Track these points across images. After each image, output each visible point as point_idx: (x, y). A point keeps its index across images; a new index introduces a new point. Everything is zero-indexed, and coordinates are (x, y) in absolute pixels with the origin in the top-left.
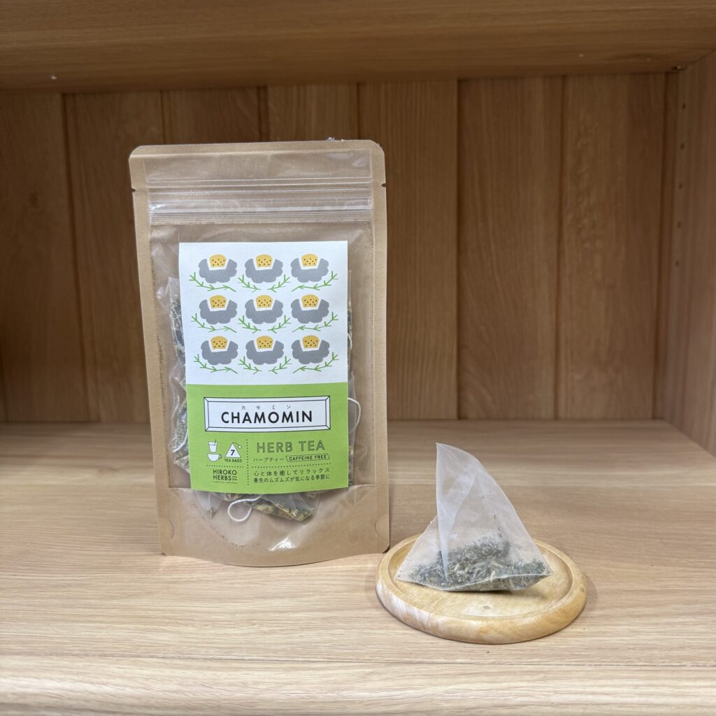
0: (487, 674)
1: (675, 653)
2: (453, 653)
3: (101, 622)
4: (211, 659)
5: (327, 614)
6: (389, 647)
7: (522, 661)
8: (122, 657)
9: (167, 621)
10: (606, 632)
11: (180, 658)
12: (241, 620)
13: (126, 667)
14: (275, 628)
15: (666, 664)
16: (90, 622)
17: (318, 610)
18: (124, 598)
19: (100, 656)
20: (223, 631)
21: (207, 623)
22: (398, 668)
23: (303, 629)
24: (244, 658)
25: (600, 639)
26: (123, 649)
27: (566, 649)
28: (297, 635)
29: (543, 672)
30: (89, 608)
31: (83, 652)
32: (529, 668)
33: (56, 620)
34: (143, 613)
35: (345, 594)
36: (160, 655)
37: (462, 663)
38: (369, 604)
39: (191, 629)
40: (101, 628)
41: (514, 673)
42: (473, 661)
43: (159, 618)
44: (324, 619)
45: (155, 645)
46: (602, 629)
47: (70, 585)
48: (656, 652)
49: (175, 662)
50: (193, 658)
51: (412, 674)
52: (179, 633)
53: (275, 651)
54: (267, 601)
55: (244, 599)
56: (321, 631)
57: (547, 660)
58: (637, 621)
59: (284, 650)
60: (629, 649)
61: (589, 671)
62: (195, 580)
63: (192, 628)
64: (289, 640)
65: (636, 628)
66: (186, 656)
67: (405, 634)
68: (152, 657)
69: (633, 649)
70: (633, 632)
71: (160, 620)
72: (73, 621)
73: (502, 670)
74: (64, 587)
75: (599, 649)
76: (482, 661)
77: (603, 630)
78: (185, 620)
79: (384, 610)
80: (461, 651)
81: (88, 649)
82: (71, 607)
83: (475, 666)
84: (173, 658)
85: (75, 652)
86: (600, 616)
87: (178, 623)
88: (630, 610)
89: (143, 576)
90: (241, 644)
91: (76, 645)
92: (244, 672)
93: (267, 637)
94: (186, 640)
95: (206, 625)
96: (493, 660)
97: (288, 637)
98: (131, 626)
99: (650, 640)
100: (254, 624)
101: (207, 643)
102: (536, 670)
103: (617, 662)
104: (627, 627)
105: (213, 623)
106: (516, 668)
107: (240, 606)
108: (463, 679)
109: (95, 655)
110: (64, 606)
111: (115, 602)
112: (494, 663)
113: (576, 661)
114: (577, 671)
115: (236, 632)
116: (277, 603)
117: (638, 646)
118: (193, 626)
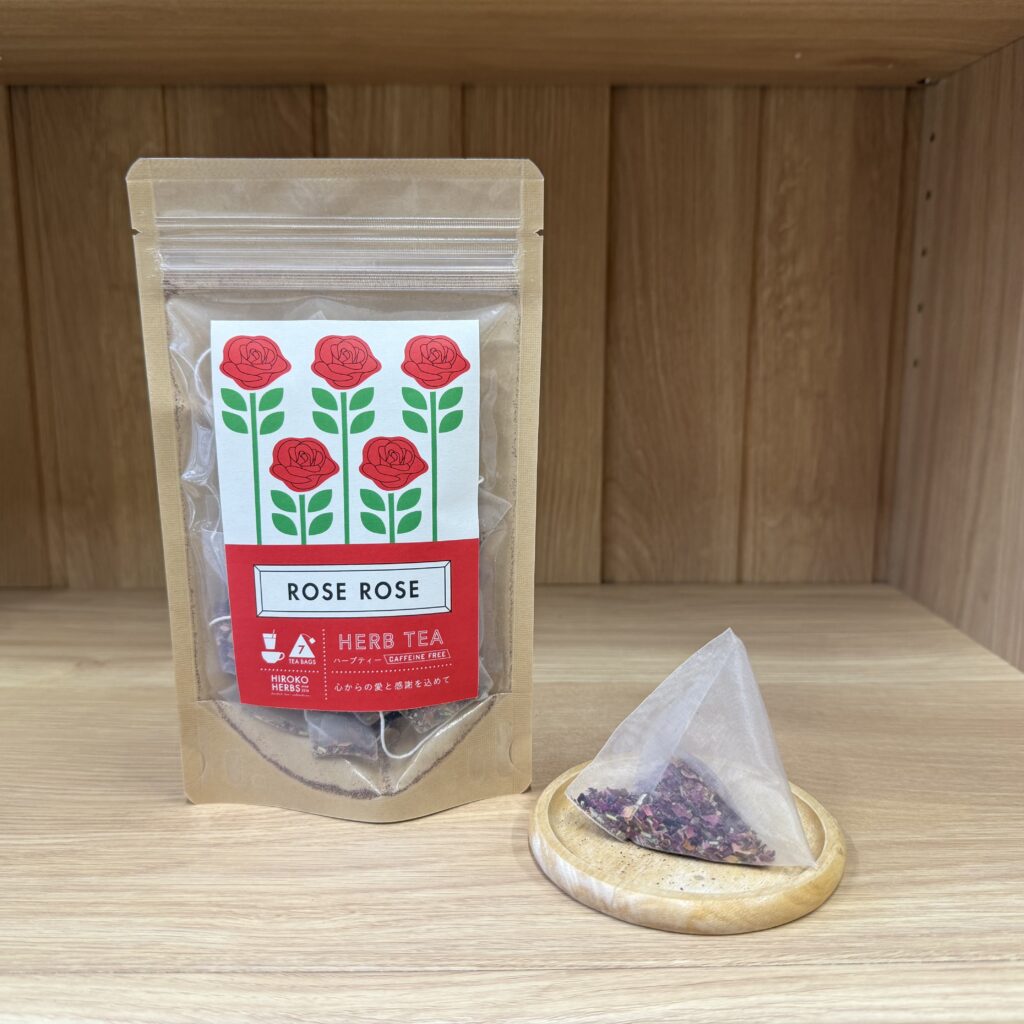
0: (724, 983)
1: (990, 940)
2: (666, 950)
3: (108, 914)
4: (295, 973)
5: (463, 893)
6: (567, 943)
7: (771, 960)
8: (151, 973)
9: (215, 909)
10: (881, 910)
11: (244, 972)
12: (333, 906)
13: (159, 990)
14: (387, 918)
15: (980, 958)
16: (93, 914)
17: (449, 886)
18: (141, 872)
19: (115, 972)
20: (307, 925)
21: (280, 912)
22: (588, 978)
23: (430, 918)
24: (346, 969)
25: (876, 920)
26: (151, 961)
27: (832, 940)
28: (424, 928)
29: (805, 977)
30: (86, 891)
31: (87, 968)
32: (783, 971)
33: (35, 914)
34: (174, 897)
35: (484, 858)
36: (213, 968)
37: (682, 967)
38: (525, 874)
39: (255, 923)
40: (110, 925)
41: (762, 980)
42: (699, 963)
43: (202, 905)
44: (459, 900)
45: (201, 951)
46: (875, 904)
47: (53, 853)
48: (960, 940)
49: (237, 978)
50: (267, 972)
51: (609, 987)
52: (238, 929)
53: (395, 957)
54: (368, 873)
55: (331, 870)
56: (460, 921)
57: (805, 957)
58: (922, 890)
59: (407, 954)
60: (922, 935)
61: (873, 974)
62: (249, 840)
63: (256, 921)
64: (412, 937)
65: (924, 902)
66: (255, 968)
67: (587, 922)
68: (200, 972)
69: (928, 936)
70: (922, 908)
71: (204, 908)
72: (63, 914)
73: (745, 976)
74: (43, 856)
75: (879, 937)
76: (713, 962)
77: (877, 906)
78: (244, 907)
79: (547, 883)
80: (677, 947)
81: (93, 961)
82: (58, 889)
83: (703, 970)
84: (234, 972)
85: (75, 968)
86: (868, 885)
87: (235, 914)
88: (909, 873)
89: (168, 835)
90: (337, 945)
91: (75, 955)
92: (351, 993)
93: (377, 932)
94: (251, 941)
95: (279, 916)
96: (729, 961)
97: (410, 932)
98: (161, 920)
99: (948, 921)
100: (353, 912)
101: (284, 945)
102: (793, 974)
103: (909, 957)
104: (909, 901)
105: (289, 911)
106: (764, 972)
107: (325, 882)
108: (689, 992)
109: (107, 972)
110: (47, 889)
111: (128, 880)
112: (729, 965)
113: (849, 958)
114: (857, 974)
115: (326, 926)
116: (384, 876)
117: (934, 931)
118: (258, 918)
